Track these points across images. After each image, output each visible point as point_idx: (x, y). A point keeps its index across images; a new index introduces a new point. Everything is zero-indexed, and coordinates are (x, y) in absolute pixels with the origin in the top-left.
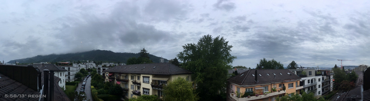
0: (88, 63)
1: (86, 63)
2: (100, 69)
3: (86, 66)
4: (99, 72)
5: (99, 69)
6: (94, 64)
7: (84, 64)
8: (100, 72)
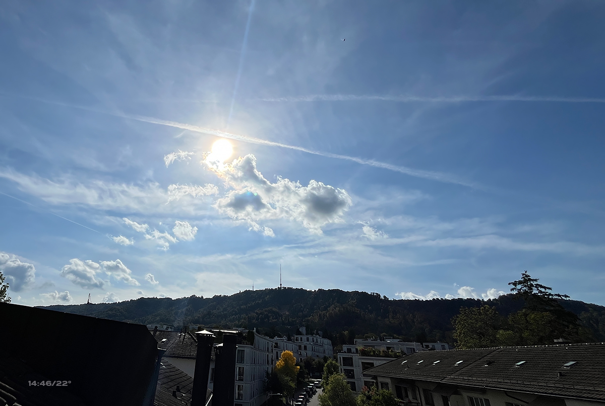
0: (305, 338)
1: (299, 337)
2: (352, 365)
3: (300, 347)
4: (350, 374)
5: (348, 361)
6: (327, 341)
7: (289, 339)
8: (353, 377)
